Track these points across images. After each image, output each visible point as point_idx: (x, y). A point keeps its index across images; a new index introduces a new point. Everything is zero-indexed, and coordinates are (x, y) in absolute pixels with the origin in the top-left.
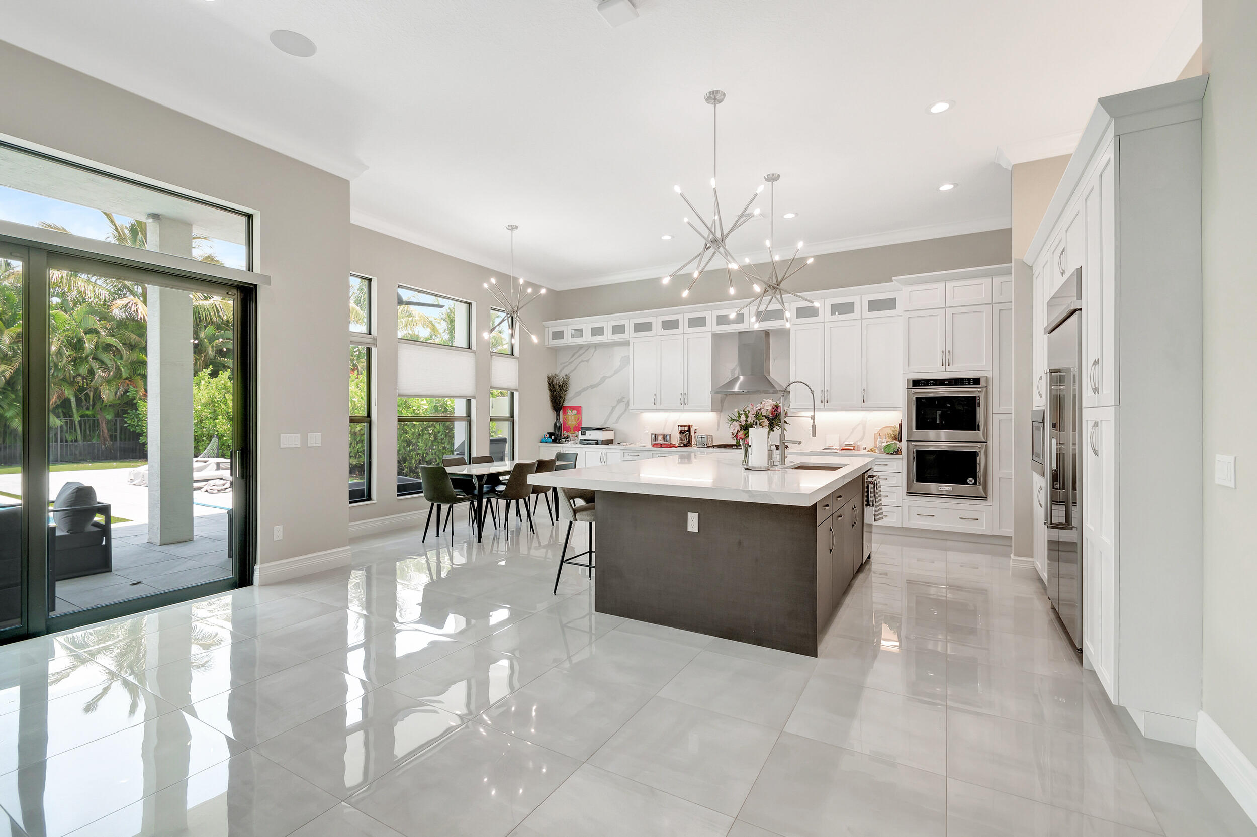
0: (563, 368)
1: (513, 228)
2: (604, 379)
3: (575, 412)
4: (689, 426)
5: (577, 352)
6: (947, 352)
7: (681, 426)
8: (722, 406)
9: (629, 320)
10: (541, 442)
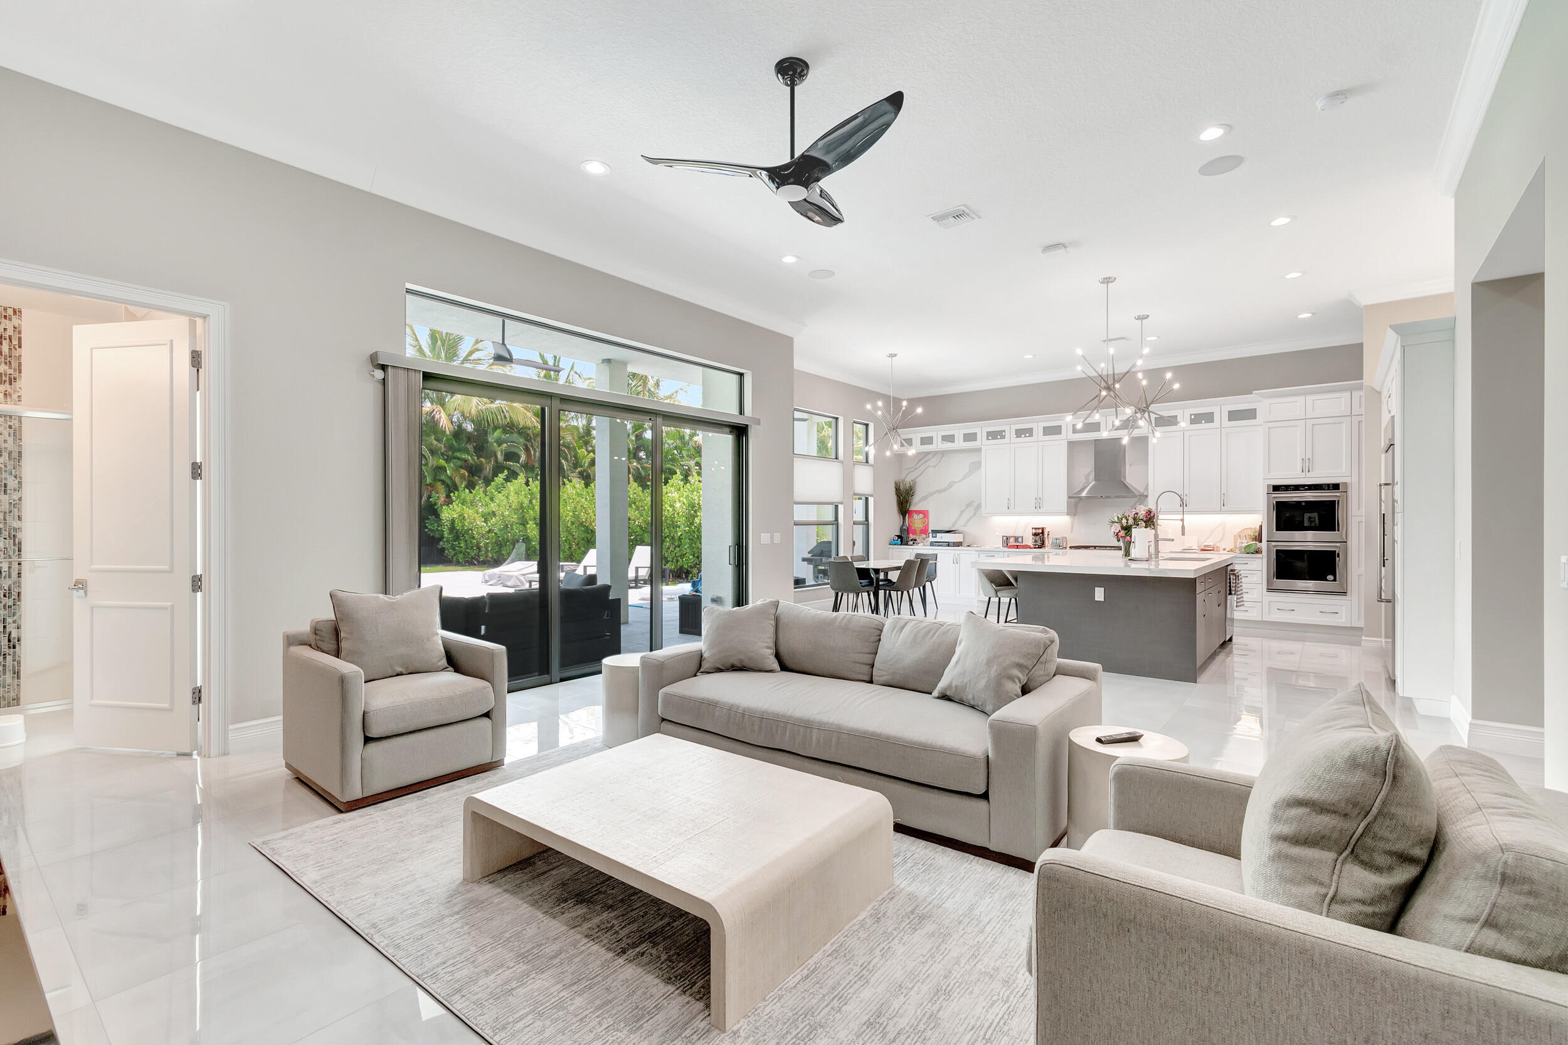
0: (908, 474)
1: (892, 356)
2: (951, 485)
3: (921, 516)
4: (1043, 529)
5: (923, 458)
6: (1307, 459)
7: (1035, 529)
8: (1076, 509)
9: (981, 429)
10: (890, 544)
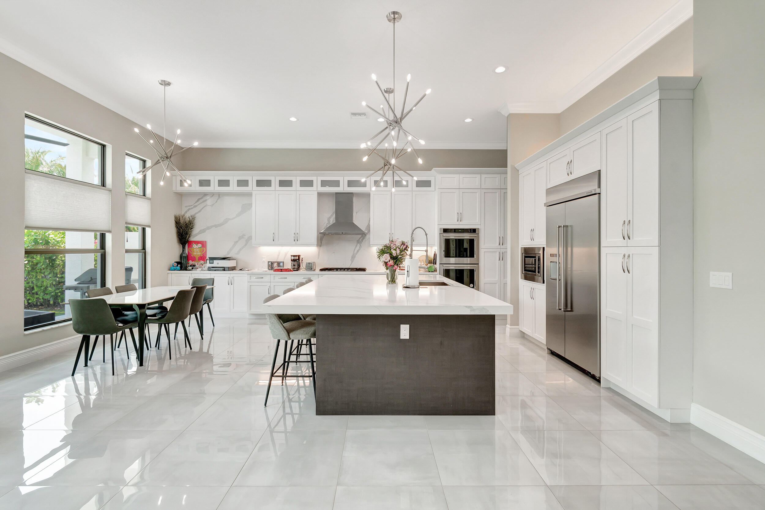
1: (166, 84)
2: (226, 221)
3: (200, 245)
4: (299, 256)
5: (201, 198)
6: (460, 213)
7: (294, 256)
8: (321, 243)
9: (252, 177)
